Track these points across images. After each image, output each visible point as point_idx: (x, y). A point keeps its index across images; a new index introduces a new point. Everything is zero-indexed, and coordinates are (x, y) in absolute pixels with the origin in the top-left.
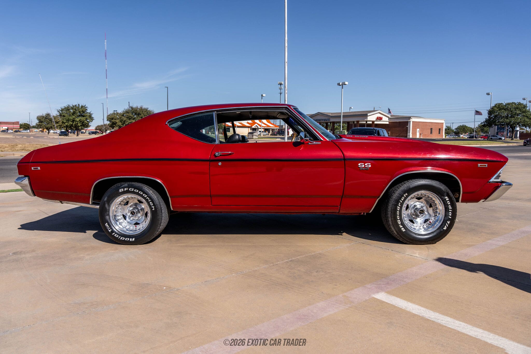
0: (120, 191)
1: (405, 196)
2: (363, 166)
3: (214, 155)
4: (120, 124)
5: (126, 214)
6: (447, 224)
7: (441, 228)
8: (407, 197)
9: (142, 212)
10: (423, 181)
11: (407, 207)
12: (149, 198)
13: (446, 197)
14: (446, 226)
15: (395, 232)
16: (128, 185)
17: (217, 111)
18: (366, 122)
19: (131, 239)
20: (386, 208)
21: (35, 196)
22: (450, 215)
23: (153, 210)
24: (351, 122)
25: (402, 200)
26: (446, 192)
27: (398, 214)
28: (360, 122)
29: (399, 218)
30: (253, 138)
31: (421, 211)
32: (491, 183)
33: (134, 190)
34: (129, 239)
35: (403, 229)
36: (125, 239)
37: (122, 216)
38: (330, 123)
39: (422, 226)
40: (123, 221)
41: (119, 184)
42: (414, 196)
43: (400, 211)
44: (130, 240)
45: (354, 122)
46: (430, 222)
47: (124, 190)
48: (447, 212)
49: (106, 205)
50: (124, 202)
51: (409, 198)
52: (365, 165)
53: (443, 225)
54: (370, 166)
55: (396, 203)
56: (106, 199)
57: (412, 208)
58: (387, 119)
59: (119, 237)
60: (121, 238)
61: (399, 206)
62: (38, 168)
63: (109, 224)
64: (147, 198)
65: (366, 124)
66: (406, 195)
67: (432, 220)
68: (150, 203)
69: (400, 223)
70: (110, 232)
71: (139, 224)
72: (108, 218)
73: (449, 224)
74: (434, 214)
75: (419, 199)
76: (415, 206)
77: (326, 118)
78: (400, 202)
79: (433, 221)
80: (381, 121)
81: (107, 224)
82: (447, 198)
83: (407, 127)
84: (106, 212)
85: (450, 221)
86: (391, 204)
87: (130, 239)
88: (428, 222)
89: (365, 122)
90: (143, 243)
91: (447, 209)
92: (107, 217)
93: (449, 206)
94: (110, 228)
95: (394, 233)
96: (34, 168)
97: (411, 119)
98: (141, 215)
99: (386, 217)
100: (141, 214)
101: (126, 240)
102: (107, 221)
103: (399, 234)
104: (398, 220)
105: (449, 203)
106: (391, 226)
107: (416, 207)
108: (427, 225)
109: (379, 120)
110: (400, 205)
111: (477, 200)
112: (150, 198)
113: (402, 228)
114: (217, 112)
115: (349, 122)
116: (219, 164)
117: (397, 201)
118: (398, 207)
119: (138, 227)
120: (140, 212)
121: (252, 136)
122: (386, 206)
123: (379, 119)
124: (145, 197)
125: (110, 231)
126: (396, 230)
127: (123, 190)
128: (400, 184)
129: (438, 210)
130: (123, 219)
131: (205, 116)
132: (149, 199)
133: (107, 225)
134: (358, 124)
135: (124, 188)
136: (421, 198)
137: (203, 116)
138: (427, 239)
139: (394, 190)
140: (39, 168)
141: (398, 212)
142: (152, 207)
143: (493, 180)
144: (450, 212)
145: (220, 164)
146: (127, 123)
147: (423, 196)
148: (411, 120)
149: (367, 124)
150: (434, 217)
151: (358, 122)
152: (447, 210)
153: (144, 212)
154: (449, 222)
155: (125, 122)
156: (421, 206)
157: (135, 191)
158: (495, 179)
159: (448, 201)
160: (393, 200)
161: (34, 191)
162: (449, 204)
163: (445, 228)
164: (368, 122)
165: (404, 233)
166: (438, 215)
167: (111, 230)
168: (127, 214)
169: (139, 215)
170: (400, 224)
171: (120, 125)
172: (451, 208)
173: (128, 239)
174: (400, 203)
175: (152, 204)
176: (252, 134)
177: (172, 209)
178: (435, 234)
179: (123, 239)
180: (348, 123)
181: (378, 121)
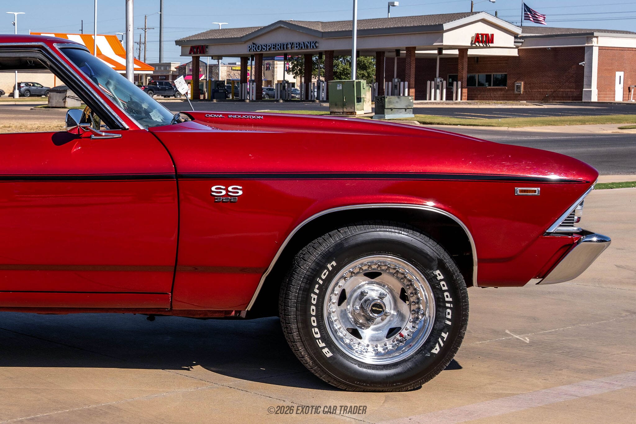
1: (330, 269)
2: (224, 192)
6: (440, 340)
7: (426, 351)
8: (336, 270)
10: (378, 230)
11: (343, 297)
13: (438, 272)
14: (437, 345)
15: (307, 358)
18: (440, 50)
20: (285, 298)
22: (449, 317)
24: (390, 51)
25: (324, 277)
26: (438, 259)
27: (314, 314)
28: (416, 52)
29: (315, 324)
30: (65, 107)
31: (375, 305)
32: (551, 235)
35: (325, 350)
38: (320, 54)
39: (383, 344)
42: (360, 268)
43: (320, 306)
45: (398, 51)
46: (401, 335)
48: (441, 310)
51: (344, 271)
52: (228, 191)
53: (432, 343)
54: (241, 193)
55: (307, 286)
57: (356, 298)
58: (510, 41)
61: (315, 293)
65: (441, 59)
66: (332, 266)
67: (407, 329)
69: (318, 336)
73: (445, 340)
74: (412, 314)
75: (372, 275)
76: (363, 294)
77: (305, 39)
78: (319, 284)
79: (410, 333)
80: (490, 47)
82: (439, 274)
83: (583, 67)
85: (448, 333)
86: (297, 289)
88: (398, 336)
89: (436, 52)
91: (440, 302)
93: (446, 294)
95: (306, 361)
97: (594, 40)
99: (285, 320)
103: (317, 364)
104: (314, 327)
105: (444, 285)
106: (298, 344)
107: (365, 298)
108: (393, 342)
109: (481, 45)
110: (317, 291)
111: (521, 281)
113: (324, 348)
115: (384, 52)
117: (311, 281)
118: (312, 295)
121: (61, 100)
122: (286, 294)
123: (482, 42)
126: (309, 354)
128: (320, 239)
129: (421, 306)
134: (413, 58)
136: (379, 274)
138: (388, 377)
139: (304, 254)
141: (313, 307)
143: (555, 228)
144: (449, 311)
147: (383, 270)
148: (593, 44)
149: (441, 56)
150: (412, 322)
151: (411, 50)
152: (442, 304)
154: (445, 335)
156: (378, 295)
158: (560, 226)
159: (441, 280)
160: (301, 277)
162: (445, 288)
163: (436, 350)
164: (444, 52)
165: (330, 362)
166: (420, 317)
170: (318, 339)
172: (451, 300)
174: (317, 286)
176: (62, 95)
178: (409, 365)
180: (379, 54)
181: (480, 47)
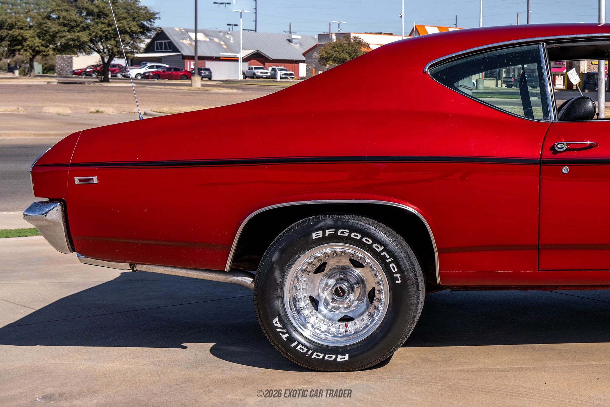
0: (314, 238)
3: (551, 150)
4: (37, 41)
5: (318, 295)
9: (359, 289)
12: (387, 253)
16: (336, 221)
17: (548, 42)
19: (339, 357)
21: (74, 251)
23: (397, 282)
33: (350, 234)
34: (334, 357)
36: (324, 357)
37: (308, 301)
40: (310, 313)
41: (310, 220)
44: (338, 359)
47: (324, 233)
49: (277, 274)
50: (315, 266)
56: (275, 258)
59: (309, 353)
60: (314, 356)
62: (92, 179)
63: (281, 321)
64: (382, 254)
68: (391, 265)
70: (285, 340)
71: (351, 319)
72: (279, 305)
81: (276, 320)
84: (276, 289)
87: (336, 357)
90: (368, 366)
92: (278, 303)
94: (284, 331)
96: (80, 180)
98: (356, 298)
100: (358, 294)
101: (326, 358)
102: (279, 312)
112: (391, 254)
114: (547, 44)
116: (563, 171)
119: (351, 327)
120: (356, 289)
124: (379, 250)
125: (284, 337)
127: (321, 234)
130: (311, 308)
131: (518, 53)
132: (388, 256)
133: (276, 323)
135: (324, 229)
137: (515, 53)
140: (95, 180)
142: (395, 275)
145: (565, 170)
146: (64, 40)
153: (365, 291)
155: (56, 37)
157: (352, 236)
161: (74, 238)
167: (287, 335)
168: (321, 294)
169: (352, 297)
171: (38, 46)
173: (331, 357)
175: (394, 269)
177: (439, 281)
179: (319, 356)
